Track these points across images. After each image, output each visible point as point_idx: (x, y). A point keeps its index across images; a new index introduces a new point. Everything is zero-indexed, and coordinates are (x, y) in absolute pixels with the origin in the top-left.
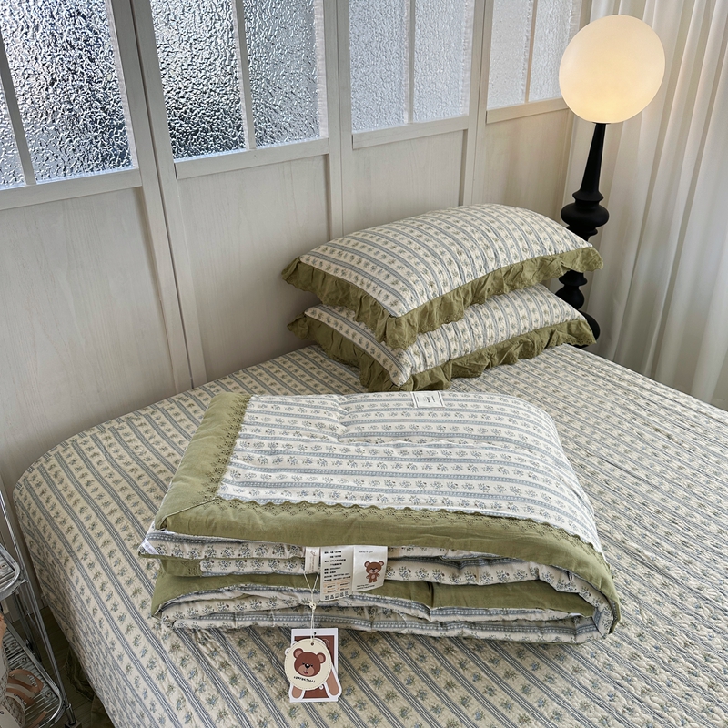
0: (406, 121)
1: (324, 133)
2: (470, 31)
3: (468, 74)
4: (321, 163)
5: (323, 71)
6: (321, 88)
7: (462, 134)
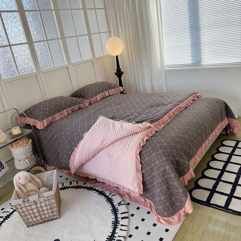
0: (81, 60)
1: (66, 63)
2: (89, 43)
3: (91, 51)
4: (67, 69)
5: (64, 53)
6: (64, 56)
7: (92, 62)
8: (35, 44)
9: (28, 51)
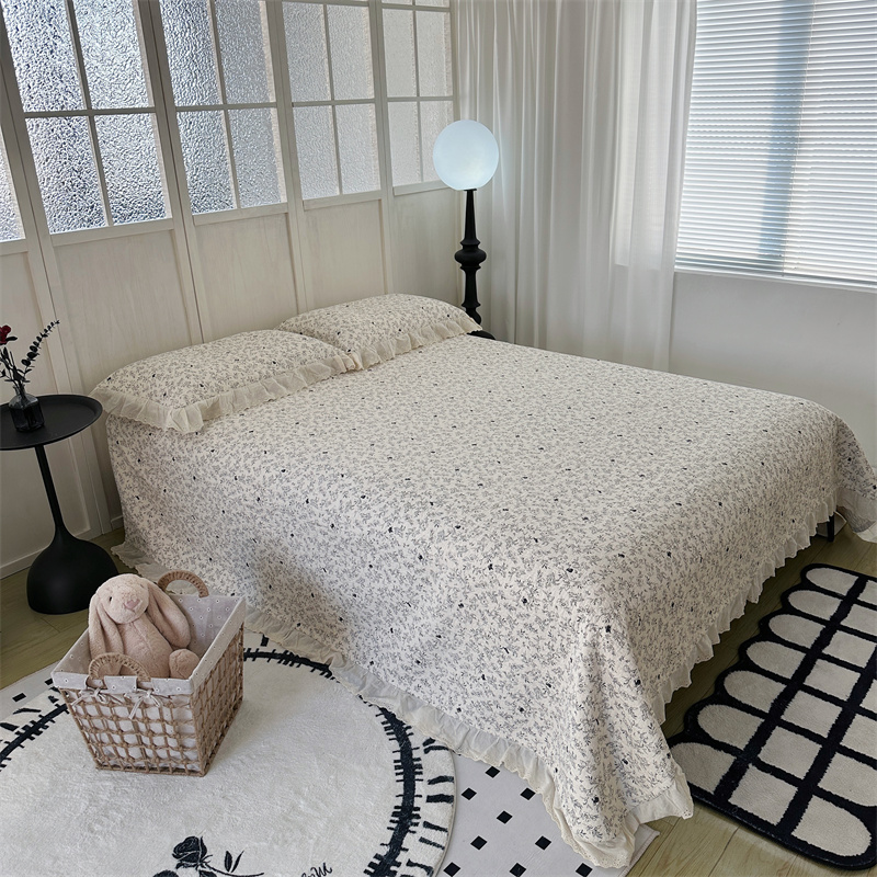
0: (338, 193)
1: (284, 199)
2: (375, 134)
3: (377, 162)
4: (284, 219)
5: (281, 159)
6: (280, 169)
7: (377, 202)
8: (182, 117)
9: (151, 141)
